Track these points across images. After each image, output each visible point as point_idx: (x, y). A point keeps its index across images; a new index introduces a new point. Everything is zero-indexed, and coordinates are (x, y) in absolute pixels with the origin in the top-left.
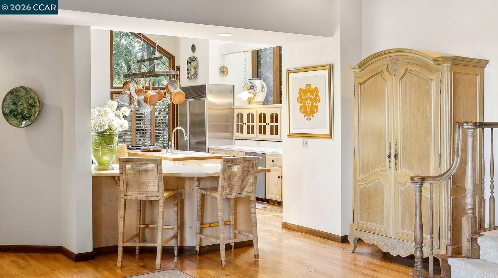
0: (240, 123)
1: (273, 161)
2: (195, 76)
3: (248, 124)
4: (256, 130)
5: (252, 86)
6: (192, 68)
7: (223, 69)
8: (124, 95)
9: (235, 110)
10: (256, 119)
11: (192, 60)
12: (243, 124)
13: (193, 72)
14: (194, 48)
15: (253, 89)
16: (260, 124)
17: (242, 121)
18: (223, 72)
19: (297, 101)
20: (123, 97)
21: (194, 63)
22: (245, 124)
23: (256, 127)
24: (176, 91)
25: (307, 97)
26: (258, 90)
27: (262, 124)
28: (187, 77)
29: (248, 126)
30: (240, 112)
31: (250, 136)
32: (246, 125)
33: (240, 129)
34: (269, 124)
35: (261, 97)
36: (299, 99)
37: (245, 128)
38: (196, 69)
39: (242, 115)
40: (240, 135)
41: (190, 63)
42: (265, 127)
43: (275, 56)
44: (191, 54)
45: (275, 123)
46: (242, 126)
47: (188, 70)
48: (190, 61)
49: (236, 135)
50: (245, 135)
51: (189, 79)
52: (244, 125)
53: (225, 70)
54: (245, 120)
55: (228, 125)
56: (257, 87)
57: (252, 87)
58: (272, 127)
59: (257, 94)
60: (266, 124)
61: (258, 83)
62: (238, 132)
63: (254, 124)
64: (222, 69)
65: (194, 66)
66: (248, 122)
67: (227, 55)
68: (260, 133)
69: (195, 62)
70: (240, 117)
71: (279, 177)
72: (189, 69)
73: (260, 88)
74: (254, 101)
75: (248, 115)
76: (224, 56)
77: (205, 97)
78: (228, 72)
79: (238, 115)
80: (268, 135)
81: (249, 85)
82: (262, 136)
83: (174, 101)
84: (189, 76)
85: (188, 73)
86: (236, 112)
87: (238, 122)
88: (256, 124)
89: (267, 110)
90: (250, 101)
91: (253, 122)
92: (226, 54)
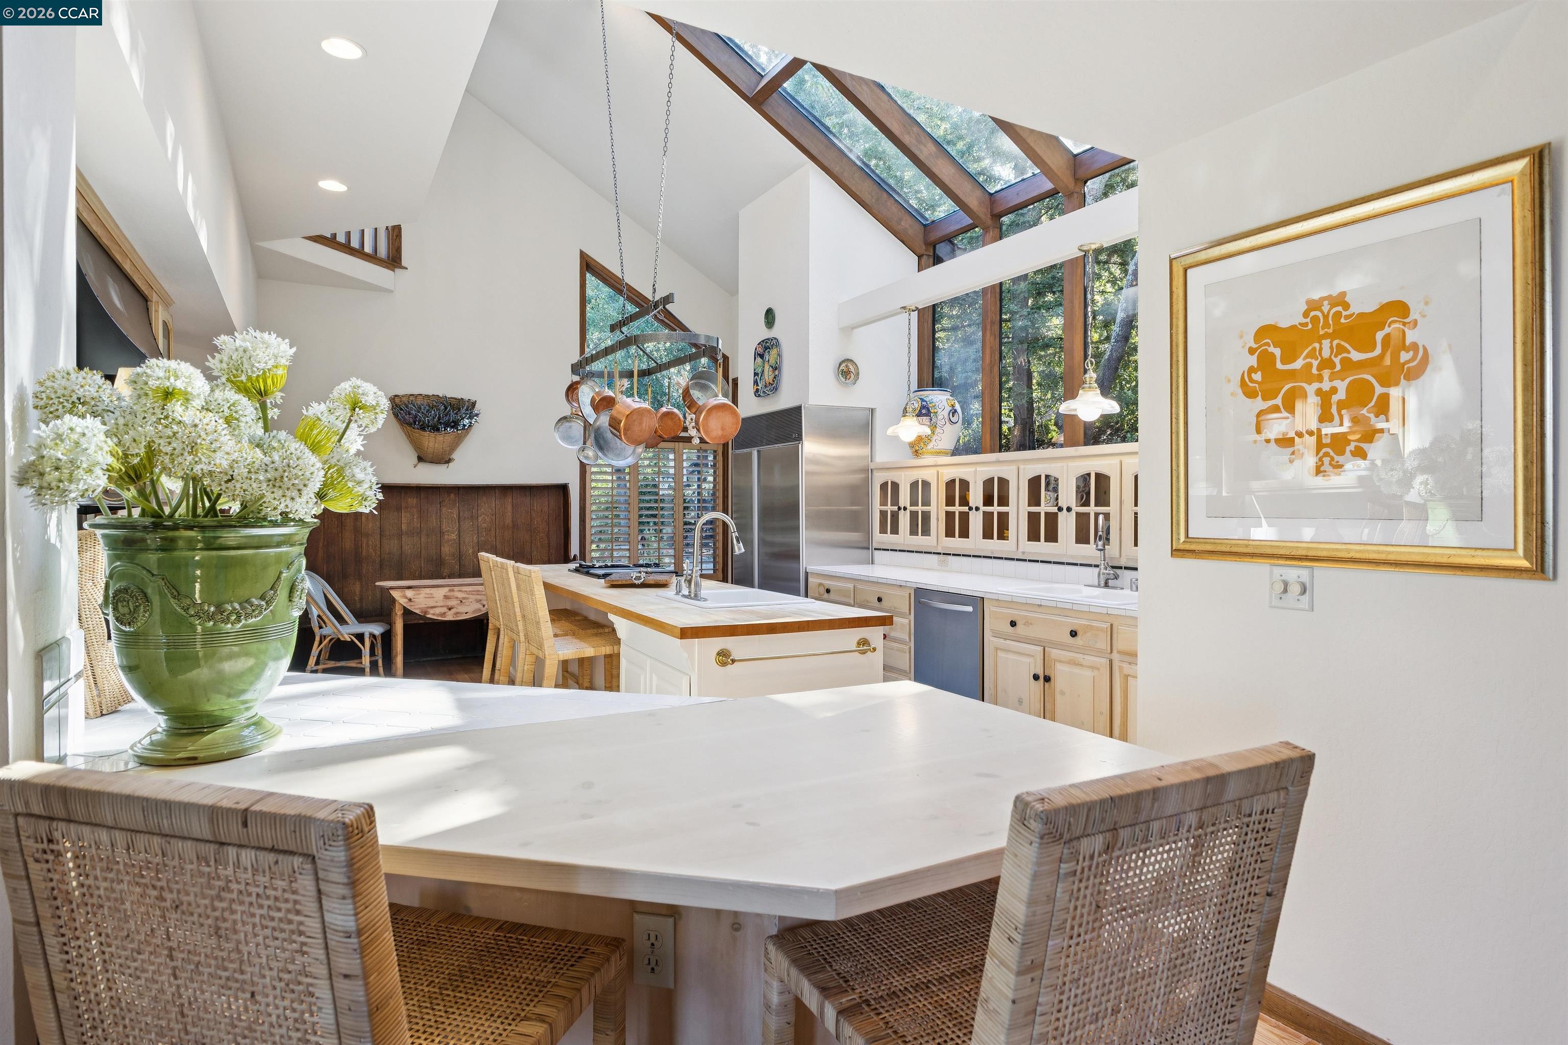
0: (889, 508)
1: (1013, 624)
2: (773, 387)
3: (914, 508)
4: (938, 524)
5: (923, 407)
6: (767, 367)
7: (847, 366)
8: (573, 424)
9: (876, 474)
10: (938, 495)
11: (766, 348)
12: (899, 509)
13: (768, 376)
14: (770, 317)
15: (928, 414)
16: (950, 509)
17: (895, 502)
18: (846, 374)
19: (1240, 391)
20: (570, 427)
21: (772, 356)
22: (905, 509)
23: (936, 516)
24: (713, 402)
25: (1315, 363)
26: (940, 417)
27: (957, 509)
28: (752, 391)
29: (914, 515)
30: (889, 477)
31: (920, 541)
32: (908, 511)
33: (890, 524)
34: (977, 509)
35: (948, 435)
36: (1258, 376)
37: (904, 520)
38: (776, 368)
39: (895, 486)
40: (888, 539)
41: (762, 356)
42: (964, 517)
43: (989, 327)
44: (765, 333)
45: (999, 505)
46: (895, 516)
47: (756, 374)
48: (760, 350)
49: (879, 538)
50: (904, 537)
51: (759, 396)
52: (902, 512)
53: (852, 368)
54: (904, 498)
55: (855, 513)
56: (940, 411)
57: (925, 411)
58: (988, 517)
59: (938, 430)
60: (971, 509)
61: (940, 399)
62: (883, 530)
63: (932, 509)
64: (844, 365)
65: (772, 362)
66: (914, 503)
67: (856, 331)
68: (950, 533)
69: (774, 352)
70: (891, 490)
71: (1036, 677)
72: (759, 370)
73: (946, 413)
74: (929, 447)
75: (914, 485)
76: (848, 330)
77: (799, 438)
78: (858, 374)
79: (884, 486)
80: (975, 540)
81: (917, 405)
82: (957, 543)
83: (706, 432)
84: (757, 390)
85: (756, 383)
86: (879, 478)
87: (883, 502)
88: (937, 508)
89: (971, 469)
90: (917, 448)
91: (926, 503)
92: (853, 328)
